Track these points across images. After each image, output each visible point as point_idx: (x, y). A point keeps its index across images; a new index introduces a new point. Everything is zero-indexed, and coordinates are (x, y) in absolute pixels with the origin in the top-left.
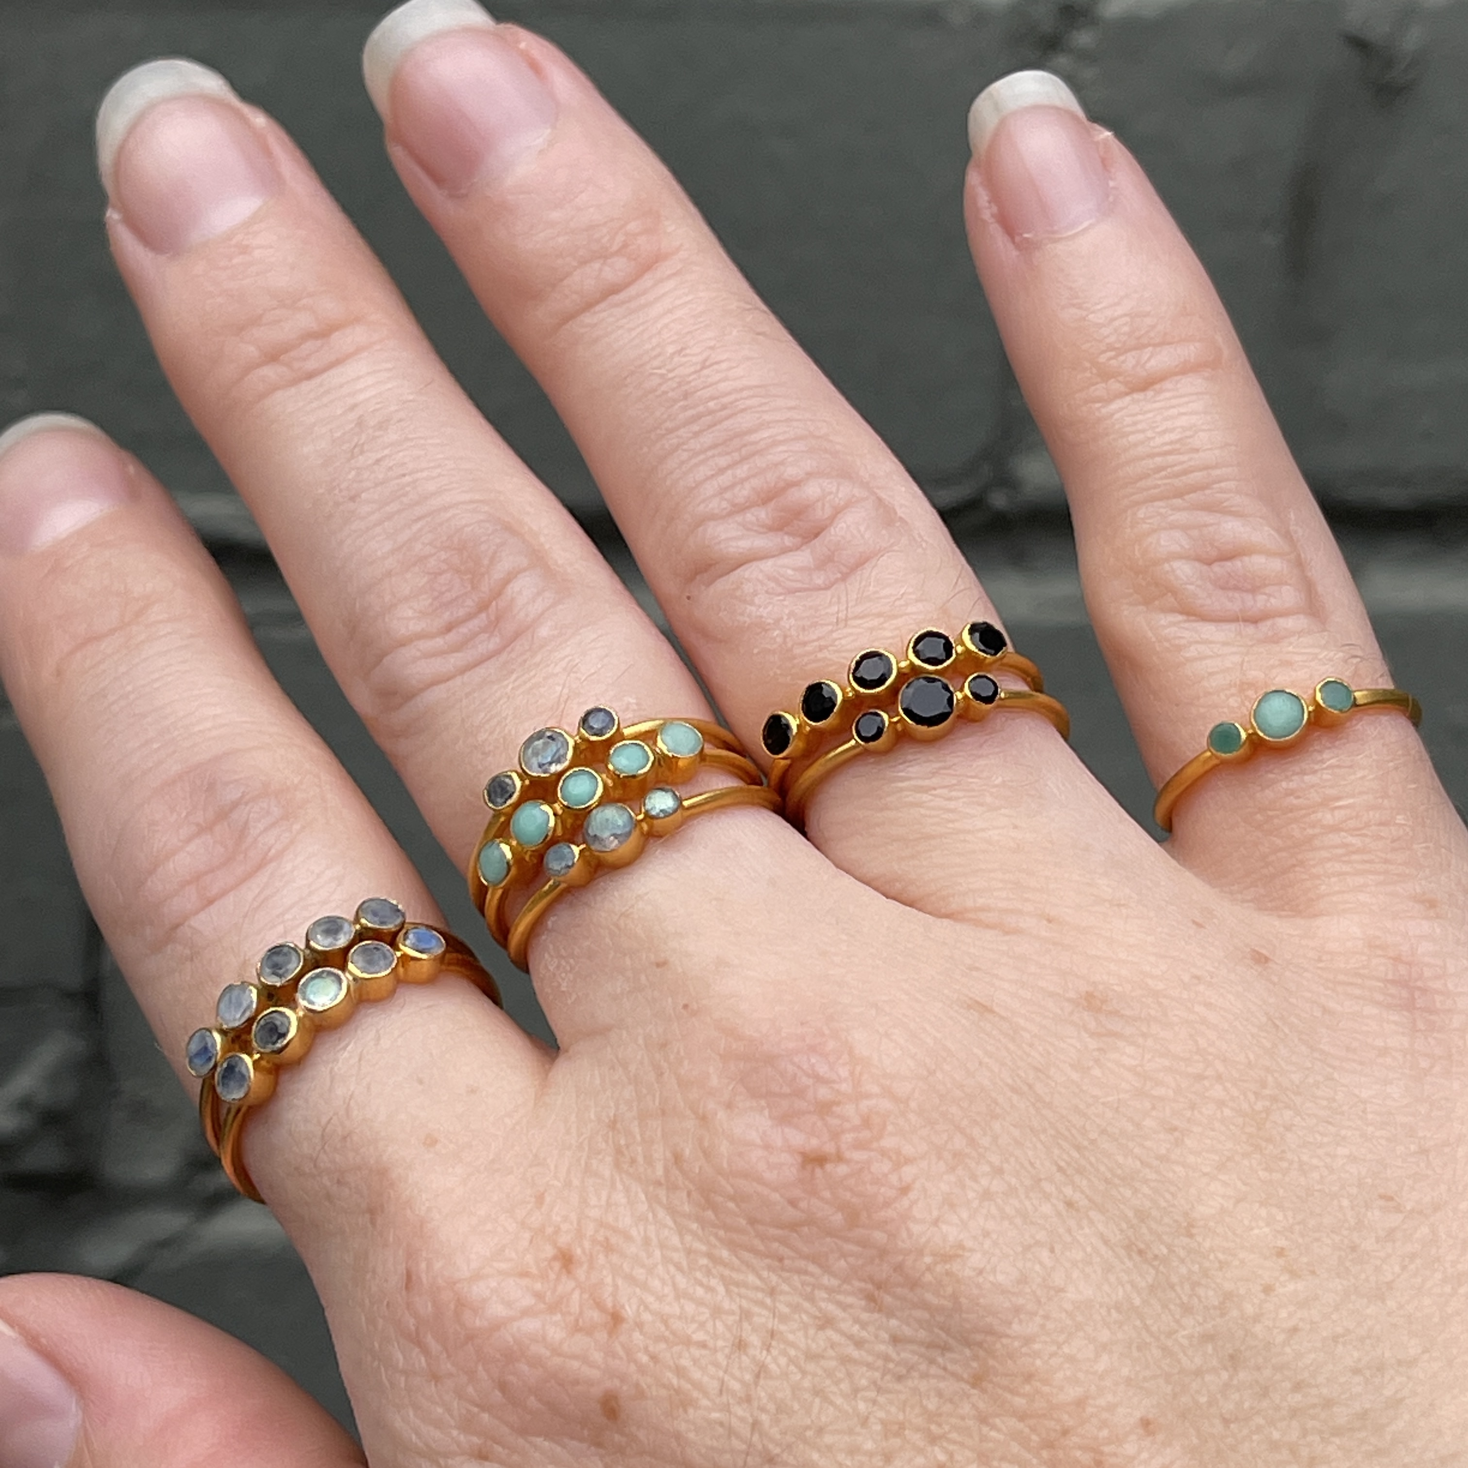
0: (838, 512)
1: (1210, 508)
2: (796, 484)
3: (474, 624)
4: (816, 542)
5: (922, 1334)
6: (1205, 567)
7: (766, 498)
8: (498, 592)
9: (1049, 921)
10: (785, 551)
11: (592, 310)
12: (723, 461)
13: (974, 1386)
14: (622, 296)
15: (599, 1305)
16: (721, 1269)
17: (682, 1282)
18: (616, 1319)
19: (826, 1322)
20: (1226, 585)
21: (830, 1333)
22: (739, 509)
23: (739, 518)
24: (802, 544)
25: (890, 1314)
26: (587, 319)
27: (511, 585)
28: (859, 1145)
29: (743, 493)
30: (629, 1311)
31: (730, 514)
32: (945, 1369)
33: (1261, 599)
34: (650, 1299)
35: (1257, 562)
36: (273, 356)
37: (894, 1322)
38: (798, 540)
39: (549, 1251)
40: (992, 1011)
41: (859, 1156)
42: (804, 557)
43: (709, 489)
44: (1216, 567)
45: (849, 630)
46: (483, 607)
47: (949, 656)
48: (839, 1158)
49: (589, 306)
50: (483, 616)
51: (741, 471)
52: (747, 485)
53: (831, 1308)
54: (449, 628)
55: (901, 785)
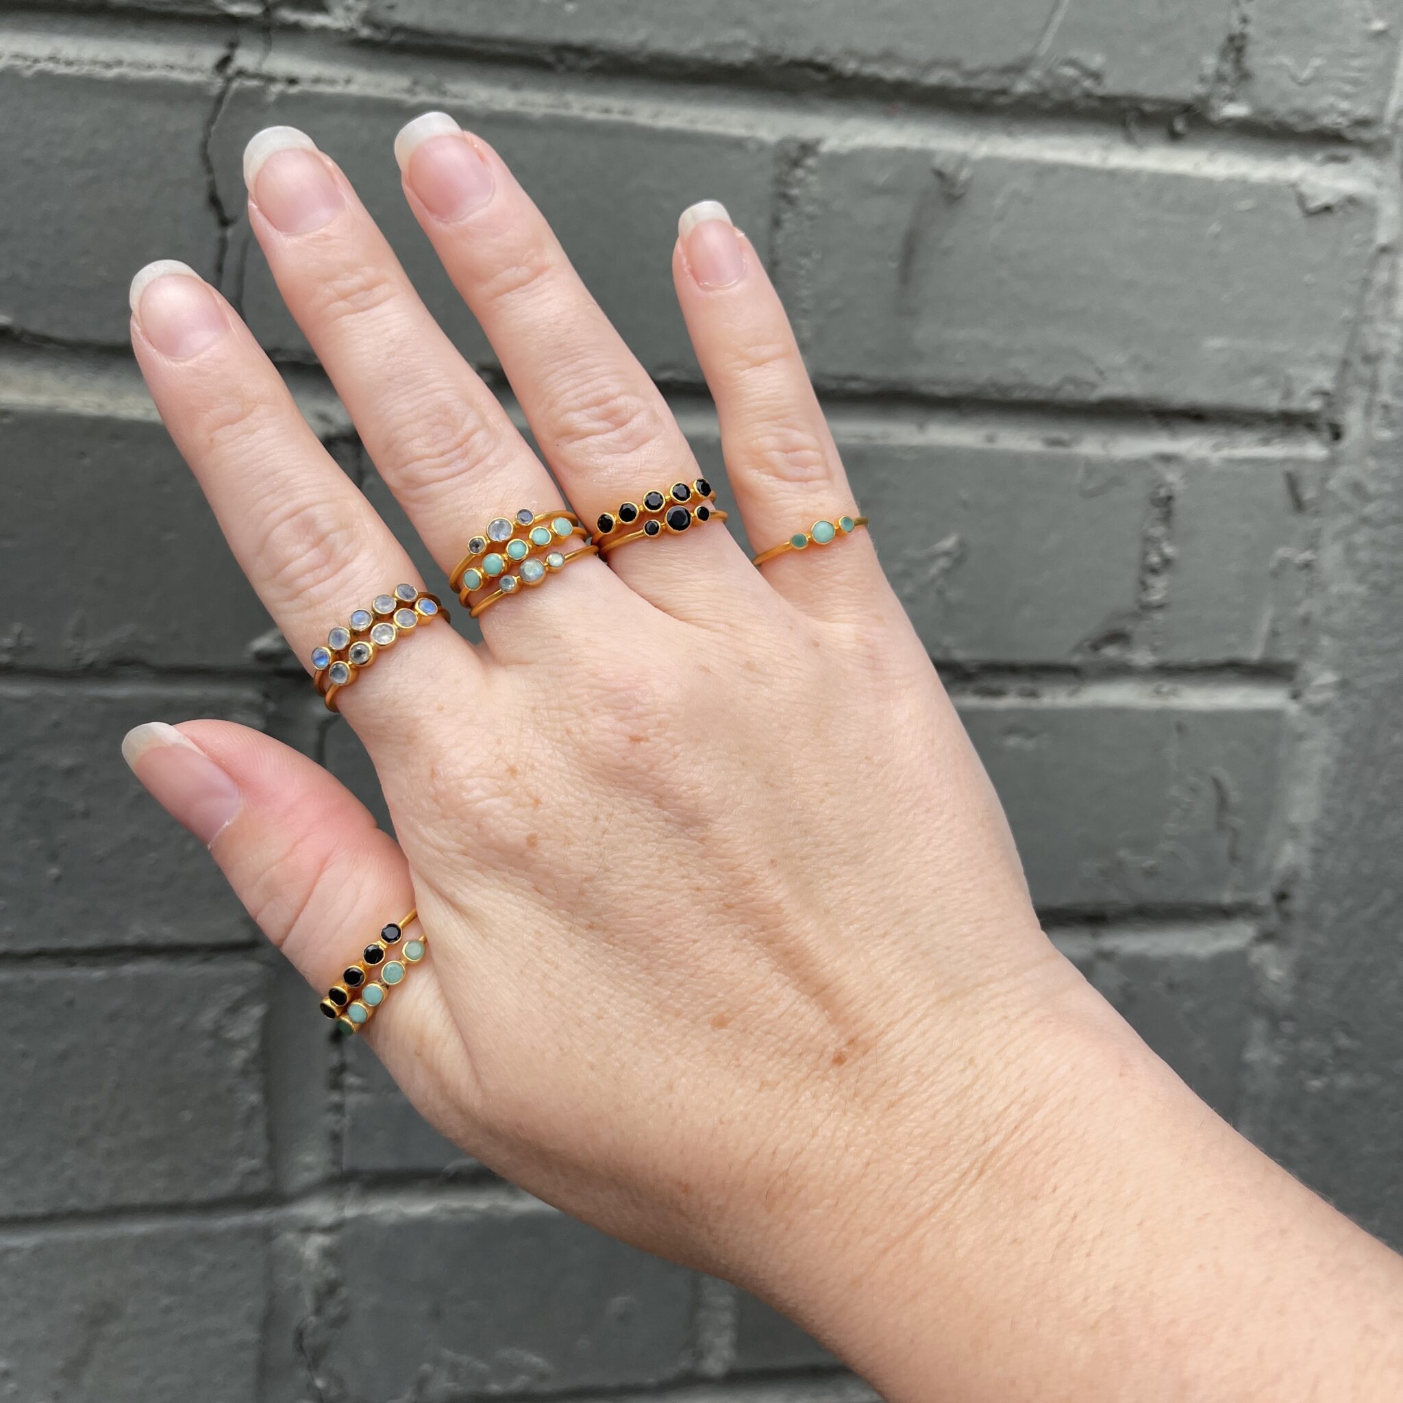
0: (633, 415)
1: (790, 426)
2: (613, 397)
3: (455, 453)
4: (622, 428)
5: (679, 819)
6: (785, 455)
7: (599, 402)
8: (467, 438)
9: (730, 626)
10: (607, 431)
11: (512, 292)
12: (577, 381)
13: (701, 843)
14: (526, 287)
15: (529, 795)
16: (588, 784)
17: (569, 788)
18: (537, 802)
19: (634, 811)
20: (794, 463)
21: (636, 815)
22: (587, 406)
23: (586, 411)
24: (616, 428)
25: (665, 809)
26: (508, 296)
27: (473, 437)
28: (656, 735)
29: (587, 399)
30: (544, 799)
31: (582, 409)
32: (688, 835)
33: (809, 470)
34: (554, 795)
35: (809, 454)
36: (344, 296)
37: (666, 813)
38: (613, 426)
39: (504, 767)
40: (710, 672)
41: (656, 739)
42: (616, 435)
43: (570, 394)
44: (790, 455)
45: (641, 477)
46: (459, 445)
47: (688, 497)
48: (647, 740)
49: (509, 289)
50: (459, 449)
51: (587, 386)
52: (589, 395)
53: (637, 805)
54: (442, 454)
55: (662, 555)
